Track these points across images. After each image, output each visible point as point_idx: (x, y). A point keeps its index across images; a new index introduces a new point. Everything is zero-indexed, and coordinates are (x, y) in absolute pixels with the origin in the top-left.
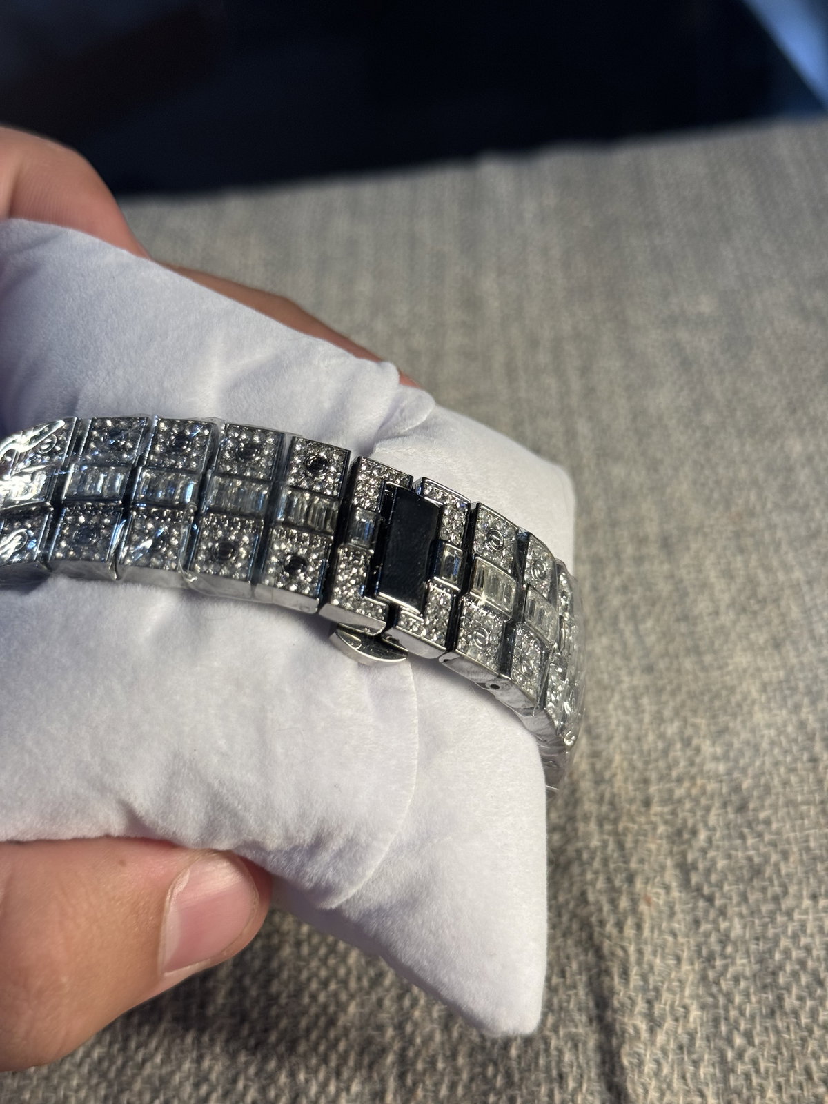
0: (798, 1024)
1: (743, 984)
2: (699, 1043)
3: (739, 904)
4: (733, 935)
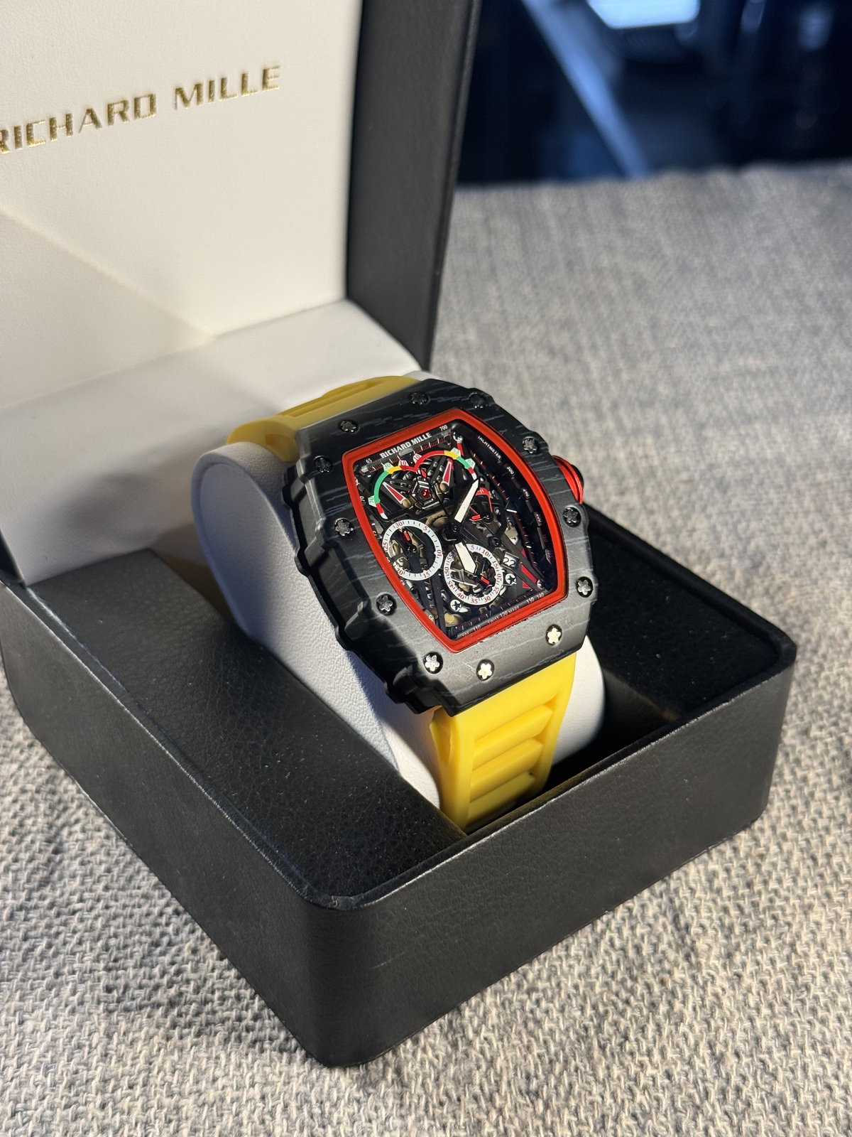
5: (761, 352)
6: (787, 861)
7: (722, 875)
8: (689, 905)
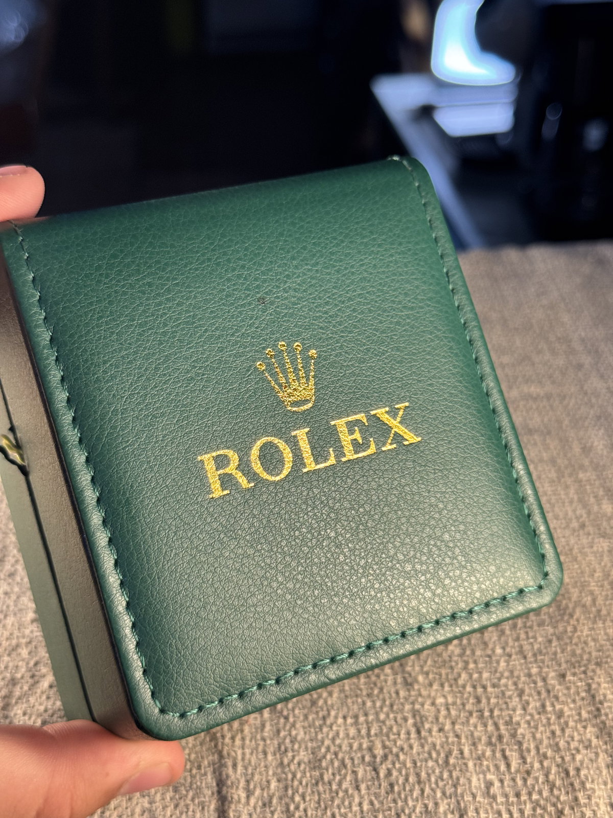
0: (331, 790)
1: (303, 766)
2: (275, 801)
3: (304, 721)
4: (299, 738)
5: (540, 382)
6: (547, 775)
7: (497, 784)
8: (472, 807)
